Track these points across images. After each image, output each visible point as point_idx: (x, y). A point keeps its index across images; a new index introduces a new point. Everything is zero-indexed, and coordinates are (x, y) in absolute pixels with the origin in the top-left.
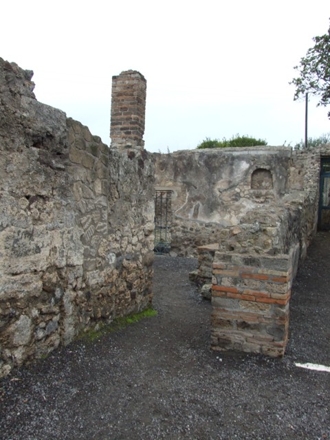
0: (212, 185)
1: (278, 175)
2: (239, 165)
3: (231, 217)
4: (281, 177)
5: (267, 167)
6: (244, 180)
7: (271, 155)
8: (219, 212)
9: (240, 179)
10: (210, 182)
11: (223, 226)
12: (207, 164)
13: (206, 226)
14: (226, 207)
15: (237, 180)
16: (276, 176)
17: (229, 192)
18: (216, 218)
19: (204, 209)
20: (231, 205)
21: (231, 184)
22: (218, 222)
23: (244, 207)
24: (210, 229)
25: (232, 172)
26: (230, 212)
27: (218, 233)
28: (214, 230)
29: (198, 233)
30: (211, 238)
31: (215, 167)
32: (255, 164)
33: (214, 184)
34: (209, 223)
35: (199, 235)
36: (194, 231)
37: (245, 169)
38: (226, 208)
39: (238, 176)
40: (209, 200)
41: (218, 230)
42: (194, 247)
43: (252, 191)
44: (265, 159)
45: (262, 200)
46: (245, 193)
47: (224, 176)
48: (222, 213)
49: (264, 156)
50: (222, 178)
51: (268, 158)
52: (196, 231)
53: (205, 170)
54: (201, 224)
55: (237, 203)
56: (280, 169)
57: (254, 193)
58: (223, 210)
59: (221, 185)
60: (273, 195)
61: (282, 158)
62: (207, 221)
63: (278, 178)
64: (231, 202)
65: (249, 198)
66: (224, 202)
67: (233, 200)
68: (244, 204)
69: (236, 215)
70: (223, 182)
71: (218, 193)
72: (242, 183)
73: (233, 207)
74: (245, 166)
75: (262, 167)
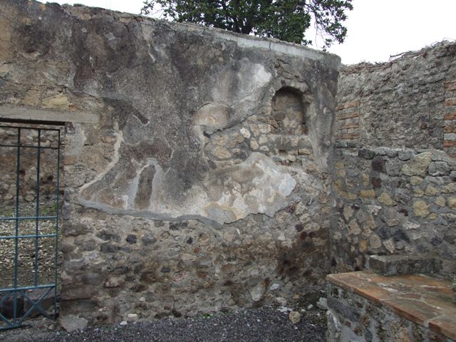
0: (187, 116)
1: (321, 106)
2: (249, 73)
3: (233, 199)
4: (325, 111)
5: (302, 86)
6: (259, 110)
7: (310, 60)
8: (206, 189)
9: (253, 106)
10: (181, 108)
11: (214, 223)
12: (177, 56)
13: (173, 227)
14: (222, 175)
15: (246, 109)
16: (318, 107)
17: (226, 137)
18: (198, 204)
19: (169, 181)
20: (232, 170)
21: (234, 118)
22: (203, 214)
23: (260, 173)
24: (182, 234)
25: (234, 87)
26: (230, 187)
27: (203, 242)
28: (192, 235)
29: (150, 247)
30: (186, 257)
31: (196, 68)
32: (280, 75)
33: (192, 112)
34: (179, 219)
35: (155, 253)
36: (139, 244)
37: (261, 85)
38: (222, 178)
39: (247, 99)
40: (180, 155)
41: (201, 235)
42: (139, 289)
43: (273, 137)
44: (301, 68)
45: (291, 157)
46: (262, 140)
47: (216, 94)
48: (212, 189)
49: (300, 62)
50: (212, 100)
51: (305, 65)
52: (146, 242)
53: (167, 71)
54: (159, 223)
55: (244, 165)
56: (325, 94)
57: (278, 141)
58: (215, 183)
59: (209, 117)
60: (310, 148)
61: (328, 71)
62: (176, 213)
63: (320, 112)
64: (232, 162)
65: (267, 154)
66: (217, 162)
67: (237, 156)
68: (261, 166)
69: (243, 193)
70: (215, 110)
71: (202, 137)
72: (254, 117)
73: (237, 175)
74: (262, 76)
75: (293, 85)
